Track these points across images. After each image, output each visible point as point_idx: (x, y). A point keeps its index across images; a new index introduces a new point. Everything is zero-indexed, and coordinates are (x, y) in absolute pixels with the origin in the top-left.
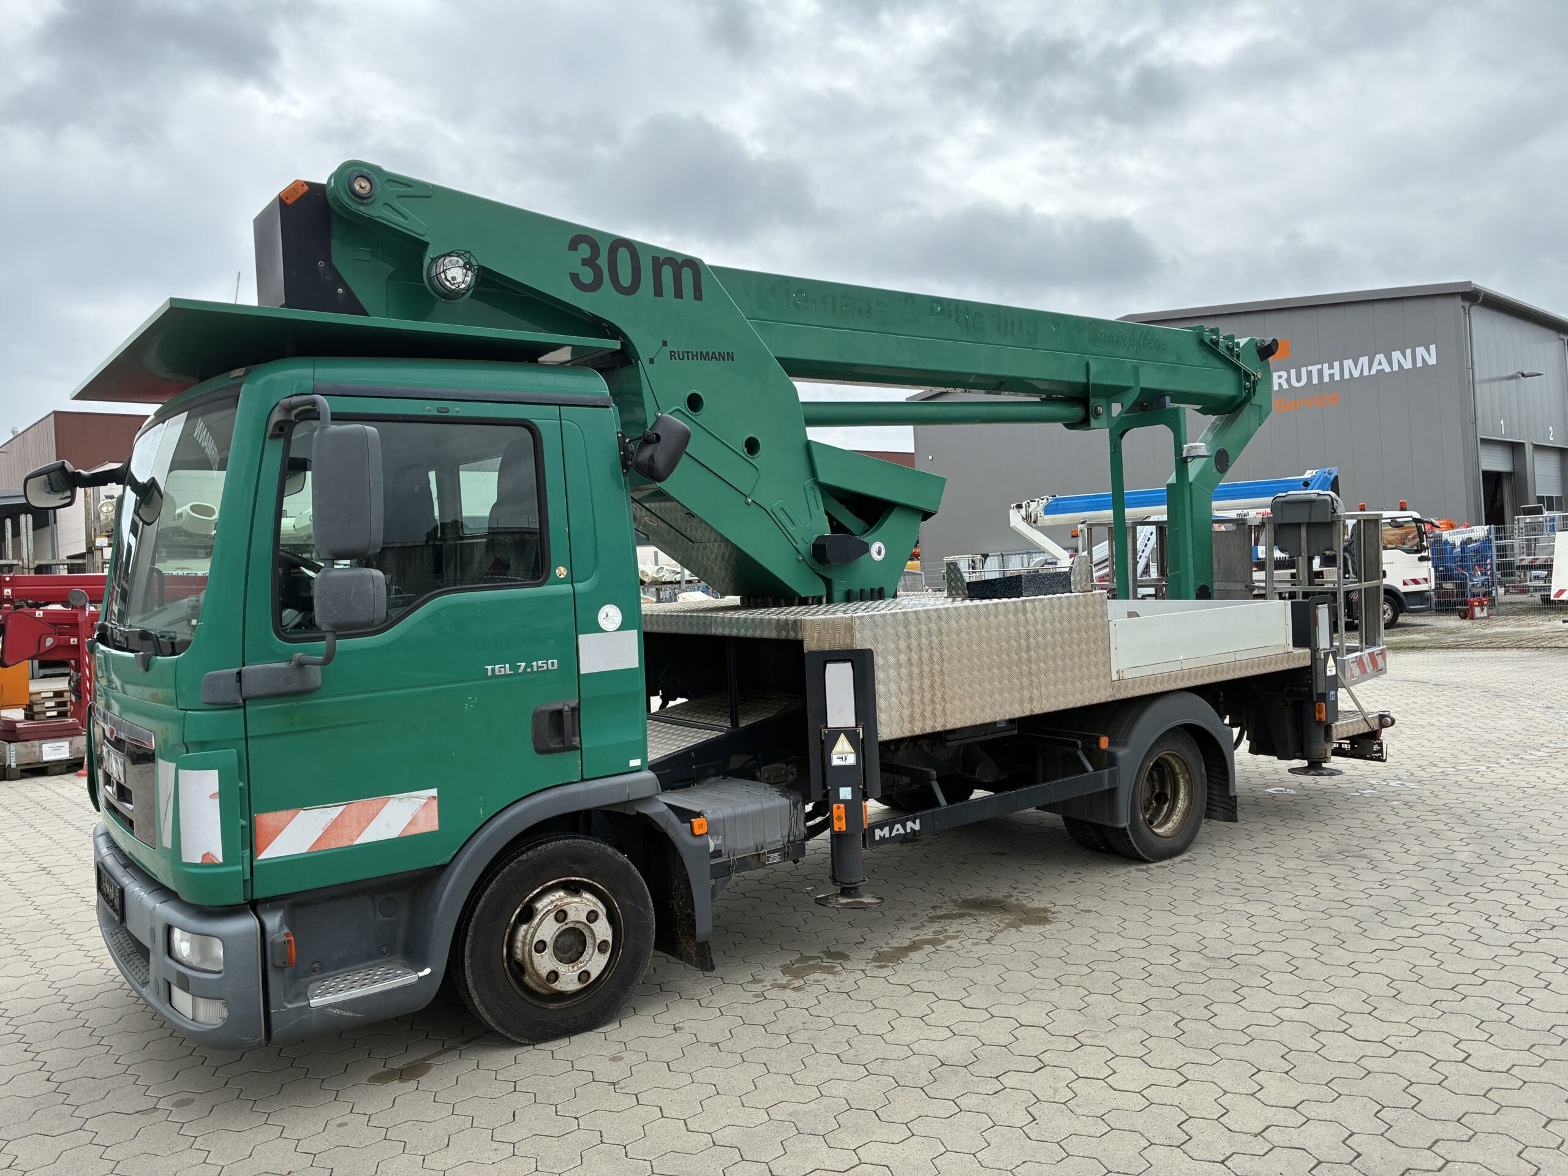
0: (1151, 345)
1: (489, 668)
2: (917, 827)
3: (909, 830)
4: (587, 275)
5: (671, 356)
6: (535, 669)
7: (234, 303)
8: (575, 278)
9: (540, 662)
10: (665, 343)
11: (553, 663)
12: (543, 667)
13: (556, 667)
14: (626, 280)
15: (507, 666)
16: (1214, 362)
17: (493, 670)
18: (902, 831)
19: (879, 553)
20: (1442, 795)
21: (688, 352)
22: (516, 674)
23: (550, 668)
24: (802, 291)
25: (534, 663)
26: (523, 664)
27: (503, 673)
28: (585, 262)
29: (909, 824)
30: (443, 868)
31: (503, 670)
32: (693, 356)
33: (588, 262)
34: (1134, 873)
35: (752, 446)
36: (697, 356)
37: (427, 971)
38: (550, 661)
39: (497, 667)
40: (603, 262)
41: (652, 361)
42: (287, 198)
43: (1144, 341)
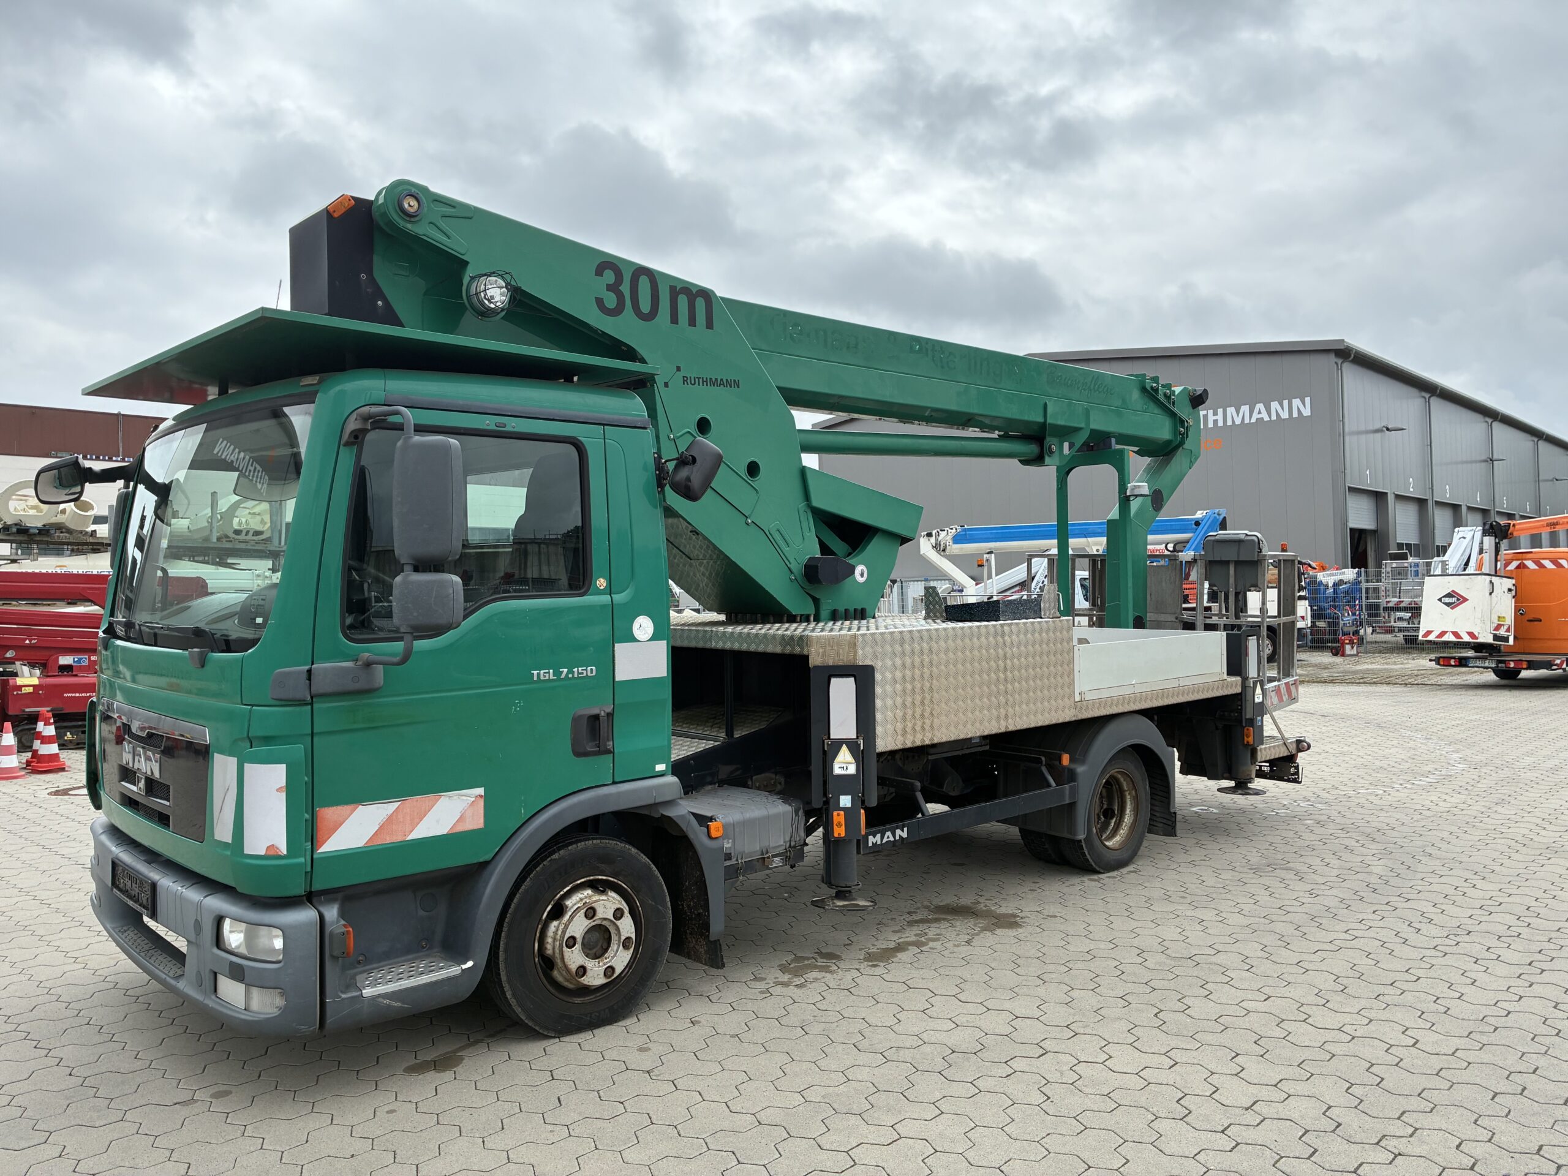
0: (1100, 390)
1: (535, 672)
2: (905, 835)
3: (897, 838)
4: (611, 301)
5: (684, 381)
6: (576, 675)
7: (275, 308)
8: (600, 302)
9: (580, 669)
10: (679, 369)
11: (592, 669)
12: (583, 673)
13: (594, 674)
14: (645, 307)
15: (551, 671)
16: (1152, 406)
17: (539, 674)
18: (892, 839)
19: (862, 575)
20: (1348, 815)
21: (699, 378)
22: (559, 679)
23: (589, 674)
24: (798, 325)
25: (575, 670)
26: (566, 670)
27: (547, 678)
28: (609, 288)
29: (898, 832)
30: (484, 865)
31: (547, 675)
32: (703, 382)
33: (613, 288)
34: (1087, 882)
35: (753, 469)
36: (706, 382)
37: (470, 964)
38: (589, 668)
39: (542, 672)
40: (625, 288)
41: (666, 385)
42: (334, 211)
43: (1095, 385)
